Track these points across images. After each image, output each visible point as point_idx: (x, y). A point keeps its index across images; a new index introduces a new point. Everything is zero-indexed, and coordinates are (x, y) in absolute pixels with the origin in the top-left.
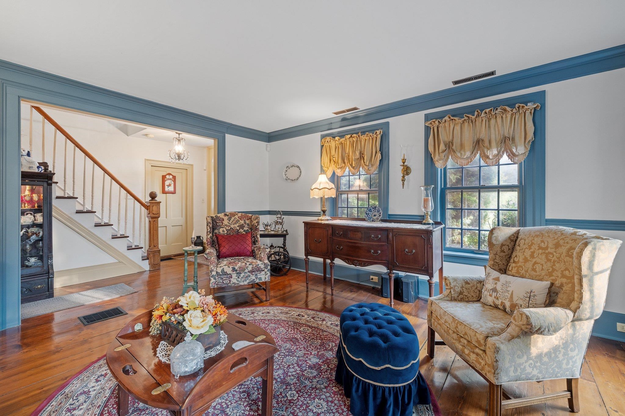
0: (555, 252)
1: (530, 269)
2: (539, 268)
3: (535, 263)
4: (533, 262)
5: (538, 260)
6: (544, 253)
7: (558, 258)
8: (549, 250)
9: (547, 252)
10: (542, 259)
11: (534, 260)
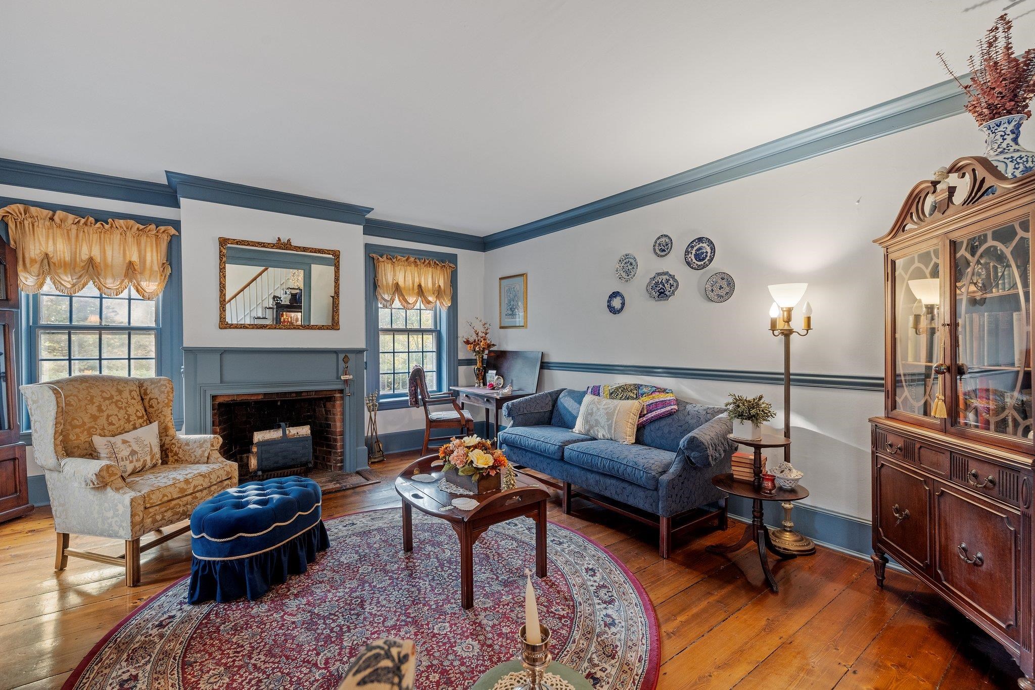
0: (122, 398)
1: (106, 425)
2: (113, 419)
3: (108, 416)
4: (105, 417)
5: (110, 412)
6: (112, 402)
7: (127, 403)
8: (115, 398)
9: (114, 400)
10: (113, 410)
11: (105, 414)
